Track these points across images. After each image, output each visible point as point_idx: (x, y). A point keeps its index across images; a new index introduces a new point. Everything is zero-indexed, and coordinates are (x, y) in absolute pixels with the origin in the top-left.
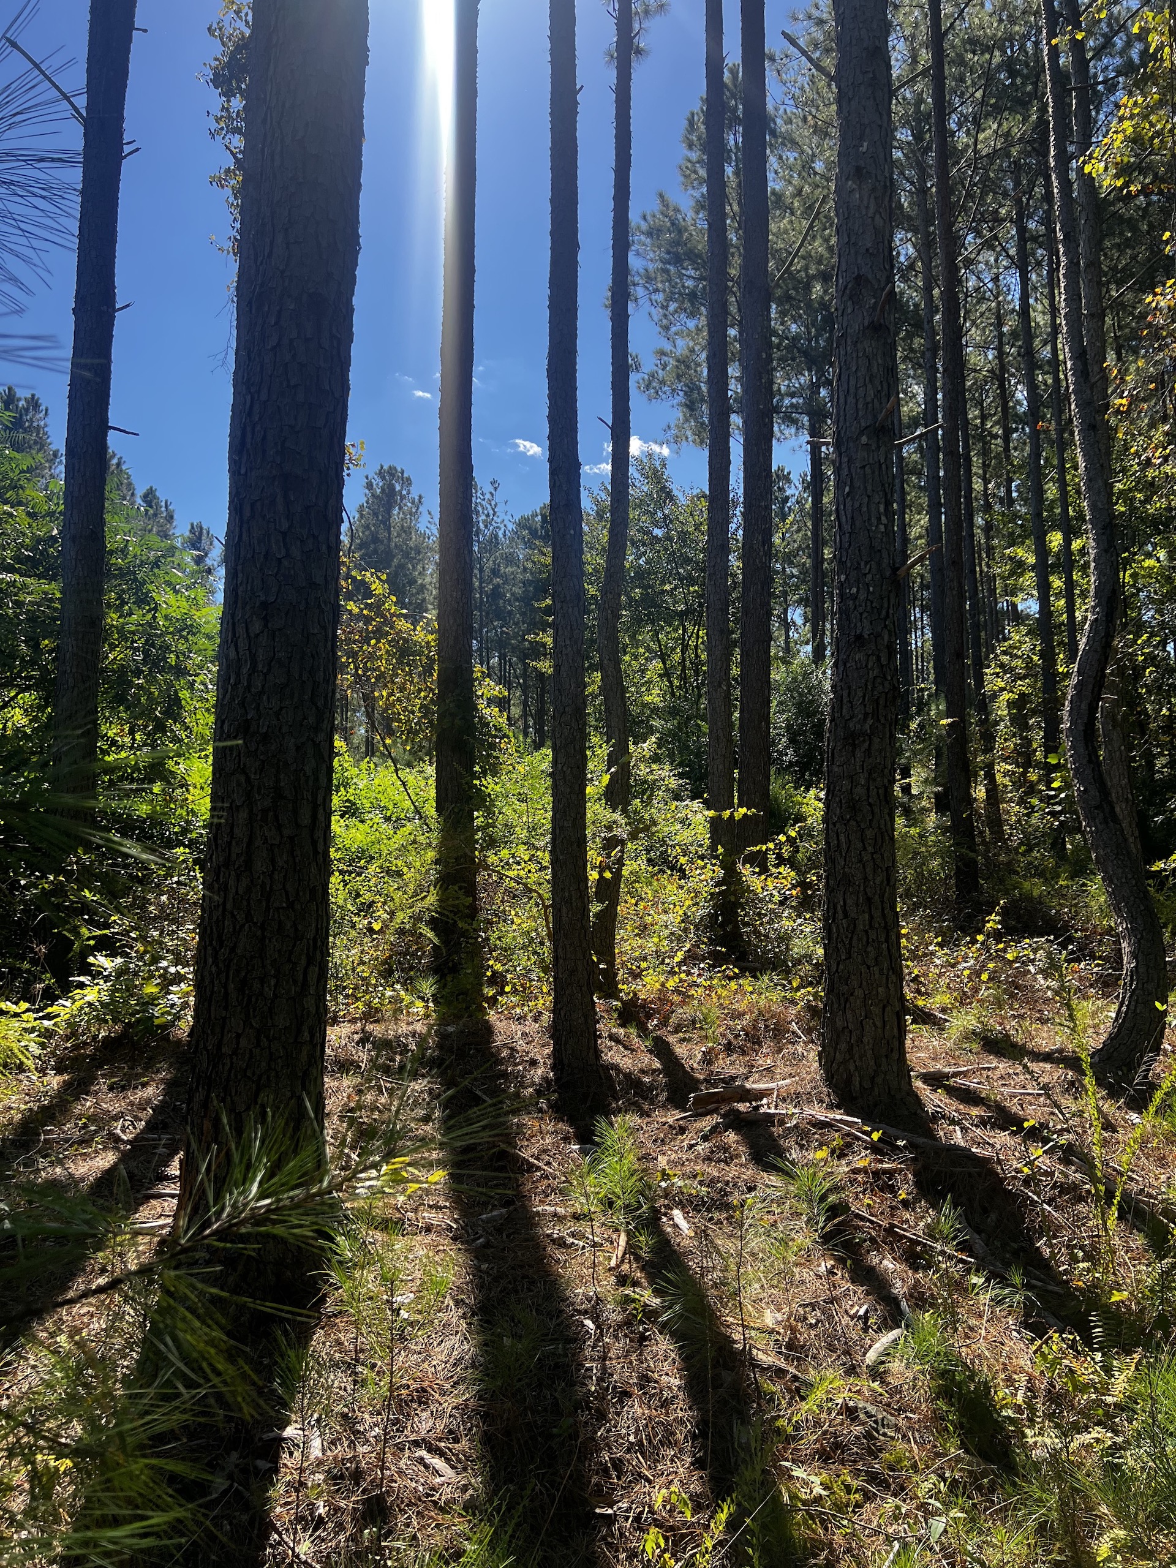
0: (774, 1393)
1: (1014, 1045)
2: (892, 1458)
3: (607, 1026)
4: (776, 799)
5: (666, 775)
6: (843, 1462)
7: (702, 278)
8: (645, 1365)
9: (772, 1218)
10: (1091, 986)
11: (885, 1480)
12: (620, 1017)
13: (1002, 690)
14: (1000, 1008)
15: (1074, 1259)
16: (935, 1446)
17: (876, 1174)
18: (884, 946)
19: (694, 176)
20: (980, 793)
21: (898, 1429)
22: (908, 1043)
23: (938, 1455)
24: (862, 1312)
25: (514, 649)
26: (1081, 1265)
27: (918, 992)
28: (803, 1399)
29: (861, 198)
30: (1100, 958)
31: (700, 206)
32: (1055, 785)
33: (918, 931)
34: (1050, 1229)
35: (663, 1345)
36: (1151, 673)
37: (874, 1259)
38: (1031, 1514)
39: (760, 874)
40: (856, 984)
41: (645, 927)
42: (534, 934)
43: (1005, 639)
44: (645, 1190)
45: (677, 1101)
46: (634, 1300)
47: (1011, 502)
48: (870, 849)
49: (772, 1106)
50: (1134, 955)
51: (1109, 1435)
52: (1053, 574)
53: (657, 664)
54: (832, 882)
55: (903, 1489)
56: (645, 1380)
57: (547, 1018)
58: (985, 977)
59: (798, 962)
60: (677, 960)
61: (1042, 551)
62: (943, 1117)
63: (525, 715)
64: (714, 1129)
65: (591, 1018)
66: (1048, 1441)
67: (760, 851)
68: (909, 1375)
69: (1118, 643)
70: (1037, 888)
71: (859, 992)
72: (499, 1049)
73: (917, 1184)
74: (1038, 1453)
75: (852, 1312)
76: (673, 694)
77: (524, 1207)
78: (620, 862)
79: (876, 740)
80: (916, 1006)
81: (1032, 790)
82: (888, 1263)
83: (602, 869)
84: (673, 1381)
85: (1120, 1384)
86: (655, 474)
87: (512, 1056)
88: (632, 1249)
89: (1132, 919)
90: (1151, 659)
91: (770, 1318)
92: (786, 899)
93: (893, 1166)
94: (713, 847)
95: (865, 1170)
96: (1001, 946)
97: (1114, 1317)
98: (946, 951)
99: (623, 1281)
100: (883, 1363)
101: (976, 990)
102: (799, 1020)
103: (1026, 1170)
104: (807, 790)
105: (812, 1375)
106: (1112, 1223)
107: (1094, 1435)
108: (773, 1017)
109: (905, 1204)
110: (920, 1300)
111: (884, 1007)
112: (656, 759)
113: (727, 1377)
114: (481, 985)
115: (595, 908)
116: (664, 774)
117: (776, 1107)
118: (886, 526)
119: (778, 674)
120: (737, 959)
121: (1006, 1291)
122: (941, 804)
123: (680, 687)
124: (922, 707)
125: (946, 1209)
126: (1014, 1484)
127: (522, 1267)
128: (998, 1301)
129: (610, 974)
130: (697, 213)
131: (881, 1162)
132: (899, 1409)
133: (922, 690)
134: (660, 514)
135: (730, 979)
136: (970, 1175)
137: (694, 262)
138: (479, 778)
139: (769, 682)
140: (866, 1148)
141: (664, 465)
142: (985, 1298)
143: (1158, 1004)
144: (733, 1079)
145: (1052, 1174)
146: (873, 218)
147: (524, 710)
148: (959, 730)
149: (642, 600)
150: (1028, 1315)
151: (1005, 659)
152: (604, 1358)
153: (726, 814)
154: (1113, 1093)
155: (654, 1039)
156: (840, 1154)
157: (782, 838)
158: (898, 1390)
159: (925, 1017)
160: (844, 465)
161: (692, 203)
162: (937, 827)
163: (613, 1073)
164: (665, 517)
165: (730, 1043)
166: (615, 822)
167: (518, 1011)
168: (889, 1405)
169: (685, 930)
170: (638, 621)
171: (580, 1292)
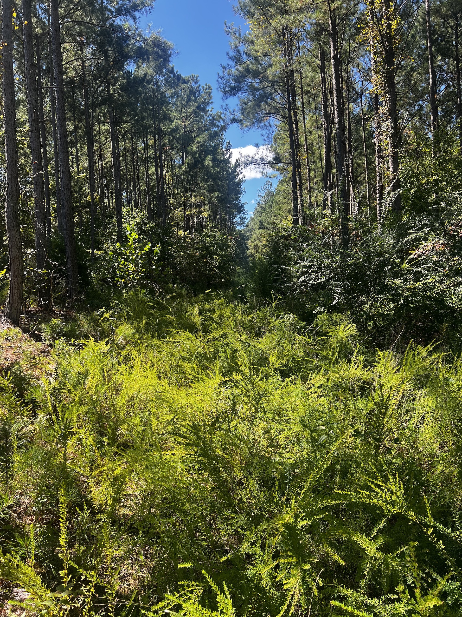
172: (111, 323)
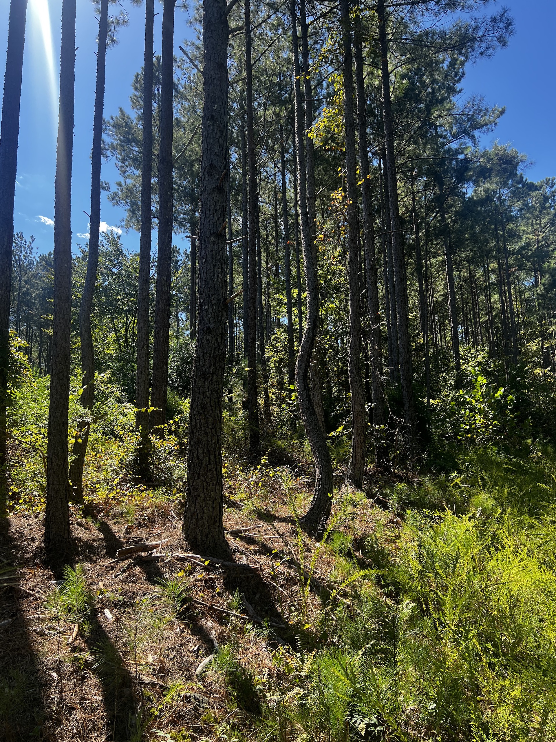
0: (150, 696)
1: (271, 515)
2: (206, 718)
3: (76, 518)
4: (170, 403)
5: (115, 390)
6: (182, 725)
7: (140, 152)
8: (84, 692)
9: (154, 608)
10: (304, 487)
11: (202, 730)
12: (83, 513)
13: (273, 356)
14: (266, 498)
15: (291, 611)
16: (226, 709)
17: (206, 581)
18: (215, 472)
19: (137, 103)
20: (262, 401)
21: (209, 703)
22: (224, 518)
23: (227, 713)
24: (195, 649)
25: (35, 322)
26: (294, 614)
27: (231, 493)
28: (164, 696)
29: (213, 129)
30: (308, 474)
31: (140, 118)
32: (292, 399)
33: (233, 464)
34: (281, 599)
35: (93, 680)
36: (331, 352)
37: (203, 622)
38: (267, 733)
39: (160, 439)
40: (201, 491)
41: (100, 467)
42: (37, 472)
43: (274, 334)
44: (90, 600)
45: (111, 554)
46: (80, 659)
47: (278, 274)
48: (210, 427)
49: (159, 553)
50: (321, 473)
51: (302, 690)
52: (294, 307)
53: (112, 335)
54: (192, 443)
55: (210, 732)
56: (83, 699)
57: (42, 515)
58: (260, 485)
59: (177, 481)
60: (115, 483)
61: (290, 296)
62: (238, 551)
63: (40, 357)
64: (129, 567)
65: (67, 513)
66: (275, 697)
67: (160, 428)
68: (216, 676)
69: (317, 338)
70: (283, 444)
71: (202, 495)
72: (14, 534)
73: (224, 584)
74: (272, 704)
75: (191, 650)
76: (120, 350)
77: (22, 616)
78: (87, 434)
79: (215, 377)
80: (229, 500)
81: (283, 400)
82: (209, 624)
83: (77, 437)
84: (97, 698)
85: (307, 665)
86: (115, 241)
87: (21, 537)
88: (80, 633)
89: (320, 457)
90: (331, 346)
91: (150, 659)
92: (172, 451)
93: (214, 576)
94: (137, 426)
95: (201, 580)
96: (267, 470)
97: (306, 636)
98: (244, 473)
99: (74, 649)
100: (204, 672)
101: (256, 491)
102: (175, 509)
103: (273, 573)
104: (185, 399)
105: (170, 684)
106: (307, 593)
107: (295, 691)
108: (162, 509)
109: (219, 594)
110: (223, 639)
111: (214, 501)
112: (110, 382)
113: (127, 691)
114: (6, 499)
115: (71, 458)
116: (114, 389)
117: (160, 553)
118: (221, 279)
119: (172, 343)
120: (146, 481)
121: (262, 630)
122: (245, 406)
123: (124, 347)
124: (238, 362)
125: (236, 595)
126: (260, 721)
127: (18, 649)
128: (257, 635)
129: (80, 491)
130: (139, 121)
131: (209, 575)
132: (211, 693)
133: (239, 354)
134: (116, 262)
135: (142, 491)
136: (248, 577)
137: (136, 144)
138: (10, 389)
139: (168, 347)
140: (202, 569)
141: (119, 239)
142: (252, 634)
143: (329, 494)
144: (140, 540)
145: (283, 574)
146: (219, 139)
147: (40, 354)
148: (254, 373)
149: (106, 302)
150: (270, 640)
151: (274, 342)
152: (62, 691)
153: (144, 410)
154: (310, 535)
155: (101, 523)
156: (190, 573)
157: (171, 422)
158: (210, 684)
159: (233, 505)
160: (203, 249)
161: (136, 116)
162: (243, 416)
163: (77, 542)
164: (119, 263)
165: (140, 523)
166: (85, 414)
167: (27, 512)
168: (206, 692)
169: (121, 468)
170: (103, 313)
171: (50, 659)
172: (463, 491)
